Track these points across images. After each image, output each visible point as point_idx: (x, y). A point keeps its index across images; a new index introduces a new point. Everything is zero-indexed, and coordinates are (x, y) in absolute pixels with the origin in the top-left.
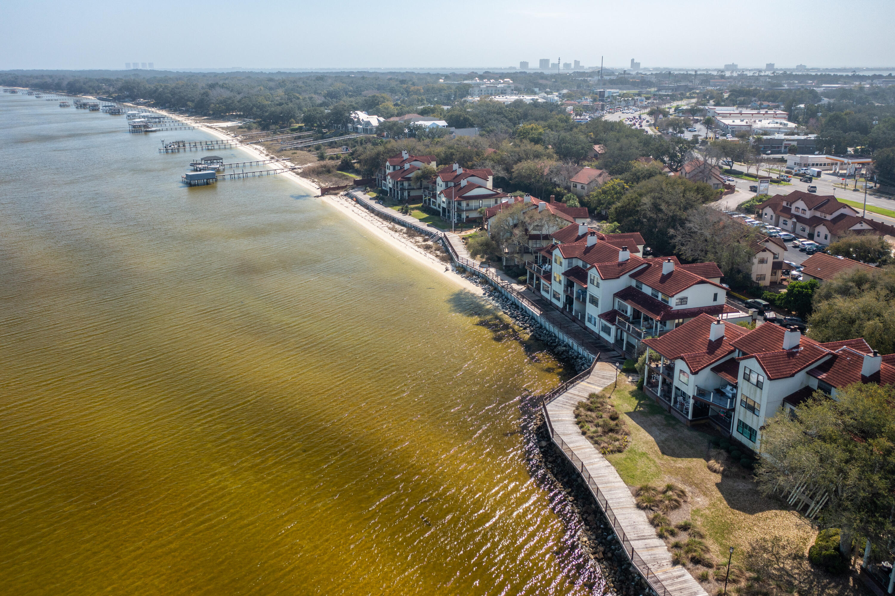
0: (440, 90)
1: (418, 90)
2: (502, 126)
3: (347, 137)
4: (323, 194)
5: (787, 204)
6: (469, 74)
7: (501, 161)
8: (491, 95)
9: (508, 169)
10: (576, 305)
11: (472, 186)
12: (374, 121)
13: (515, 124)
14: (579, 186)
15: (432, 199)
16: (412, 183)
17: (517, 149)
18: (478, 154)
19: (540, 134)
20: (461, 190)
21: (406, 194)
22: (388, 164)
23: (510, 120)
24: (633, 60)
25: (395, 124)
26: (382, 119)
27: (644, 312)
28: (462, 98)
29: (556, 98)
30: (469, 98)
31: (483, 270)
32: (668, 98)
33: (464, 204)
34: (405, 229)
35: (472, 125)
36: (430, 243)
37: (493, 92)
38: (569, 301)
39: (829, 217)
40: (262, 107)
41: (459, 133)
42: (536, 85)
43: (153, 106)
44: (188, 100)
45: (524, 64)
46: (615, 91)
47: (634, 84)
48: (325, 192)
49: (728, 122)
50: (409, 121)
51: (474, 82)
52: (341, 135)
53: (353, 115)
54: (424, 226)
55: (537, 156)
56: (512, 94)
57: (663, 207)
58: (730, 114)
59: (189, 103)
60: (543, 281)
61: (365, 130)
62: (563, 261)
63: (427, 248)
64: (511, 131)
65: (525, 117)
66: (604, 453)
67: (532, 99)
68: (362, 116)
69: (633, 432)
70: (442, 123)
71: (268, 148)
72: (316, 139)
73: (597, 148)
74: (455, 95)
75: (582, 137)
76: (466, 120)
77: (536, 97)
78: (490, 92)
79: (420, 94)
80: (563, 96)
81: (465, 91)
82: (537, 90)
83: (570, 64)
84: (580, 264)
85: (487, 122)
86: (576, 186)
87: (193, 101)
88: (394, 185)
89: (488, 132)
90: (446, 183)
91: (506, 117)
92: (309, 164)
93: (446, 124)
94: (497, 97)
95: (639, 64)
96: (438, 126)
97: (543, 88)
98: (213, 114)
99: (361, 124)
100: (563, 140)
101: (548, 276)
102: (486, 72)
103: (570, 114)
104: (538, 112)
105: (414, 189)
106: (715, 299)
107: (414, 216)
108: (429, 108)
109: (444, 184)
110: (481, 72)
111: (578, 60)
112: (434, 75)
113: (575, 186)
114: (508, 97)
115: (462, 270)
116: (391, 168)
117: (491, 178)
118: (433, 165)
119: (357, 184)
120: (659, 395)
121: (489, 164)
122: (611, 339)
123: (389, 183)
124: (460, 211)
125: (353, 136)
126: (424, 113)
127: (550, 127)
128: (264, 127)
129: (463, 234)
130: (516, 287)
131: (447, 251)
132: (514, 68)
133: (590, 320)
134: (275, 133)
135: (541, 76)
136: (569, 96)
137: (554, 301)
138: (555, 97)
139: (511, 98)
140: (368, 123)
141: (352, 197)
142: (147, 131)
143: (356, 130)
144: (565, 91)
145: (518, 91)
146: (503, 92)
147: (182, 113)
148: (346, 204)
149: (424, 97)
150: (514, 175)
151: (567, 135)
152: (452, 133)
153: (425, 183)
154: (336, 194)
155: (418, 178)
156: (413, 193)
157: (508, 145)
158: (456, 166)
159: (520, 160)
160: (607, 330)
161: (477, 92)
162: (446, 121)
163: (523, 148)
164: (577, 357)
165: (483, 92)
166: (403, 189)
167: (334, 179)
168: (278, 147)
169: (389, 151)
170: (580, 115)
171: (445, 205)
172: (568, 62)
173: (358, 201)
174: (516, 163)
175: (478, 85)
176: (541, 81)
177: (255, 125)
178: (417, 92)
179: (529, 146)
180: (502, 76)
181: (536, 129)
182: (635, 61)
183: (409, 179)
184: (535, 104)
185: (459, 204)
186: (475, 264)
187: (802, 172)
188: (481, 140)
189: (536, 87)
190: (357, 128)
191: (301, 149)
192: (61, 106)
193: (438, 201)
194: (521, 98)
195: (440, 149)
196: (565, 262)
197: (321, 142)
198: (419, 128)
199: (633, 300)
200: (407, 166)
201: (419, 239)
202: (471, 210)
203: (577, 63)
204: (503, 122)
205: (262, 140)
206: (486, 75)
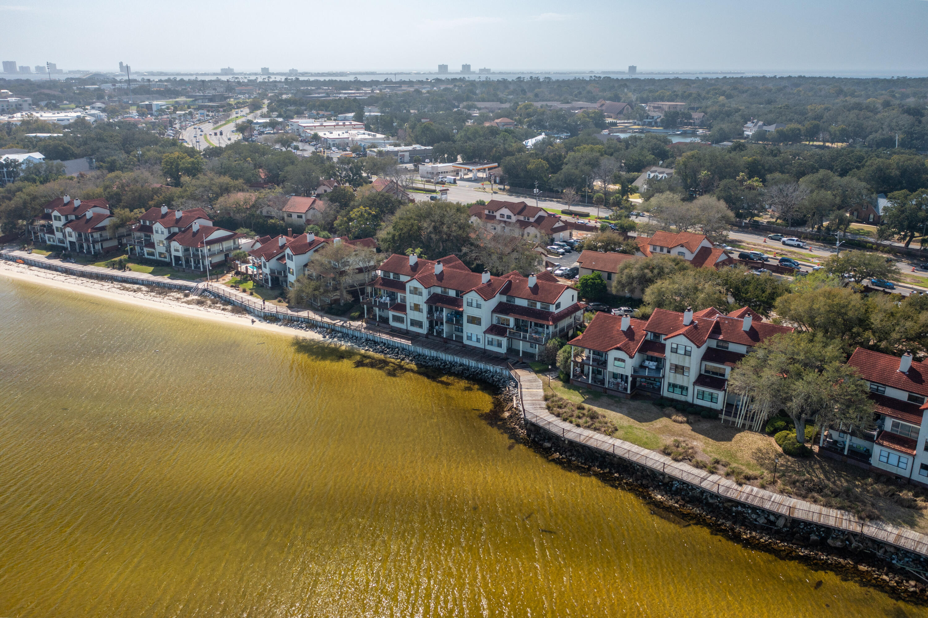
5: (489, 212)
10: (447, 328)
14: (294, 216)
16: (106, 233)
22: (56, 213)
24: (121, 64)
31: (299, 314)
33: (205, 250)
34: (144, 288)
36: (196, 297)
38: (436, 325)
39: (532, 220)
47: (161, 94)
54: (165, 280)
58: (315, 127)
60: (391, 313)
63: (198, 303)
66: (610, 435)
69: (606, 414)
70: (37, 156)
73: (262, 173)
77: (79, 114)
82: (55, 103)
86: (291, 216)
90: (169, 229)
93: (43, 157)
96: (34, 159)
105: (107, 240)
107: (138, 271)
115: (271, 318)
120: (590, 382)
122: (504, 351)
124: (202, 258)
129: (223, 280)
130: (354, 324)
131: (229, 302)
133: (470, 338)
137: (414, 329)
141: (11, 259)
144: (99, 105)
145: (37, 105)
155: (116, 227)
160: (497, 343)
162: (41, 153)
164: (482, 372)
173: (28, 263)
186: (281, 309)
187: (440, 180)
196: (425, 292)
198: (15, 164)
199: (514, 313)
200: (88, 214)
201: (177, 295)
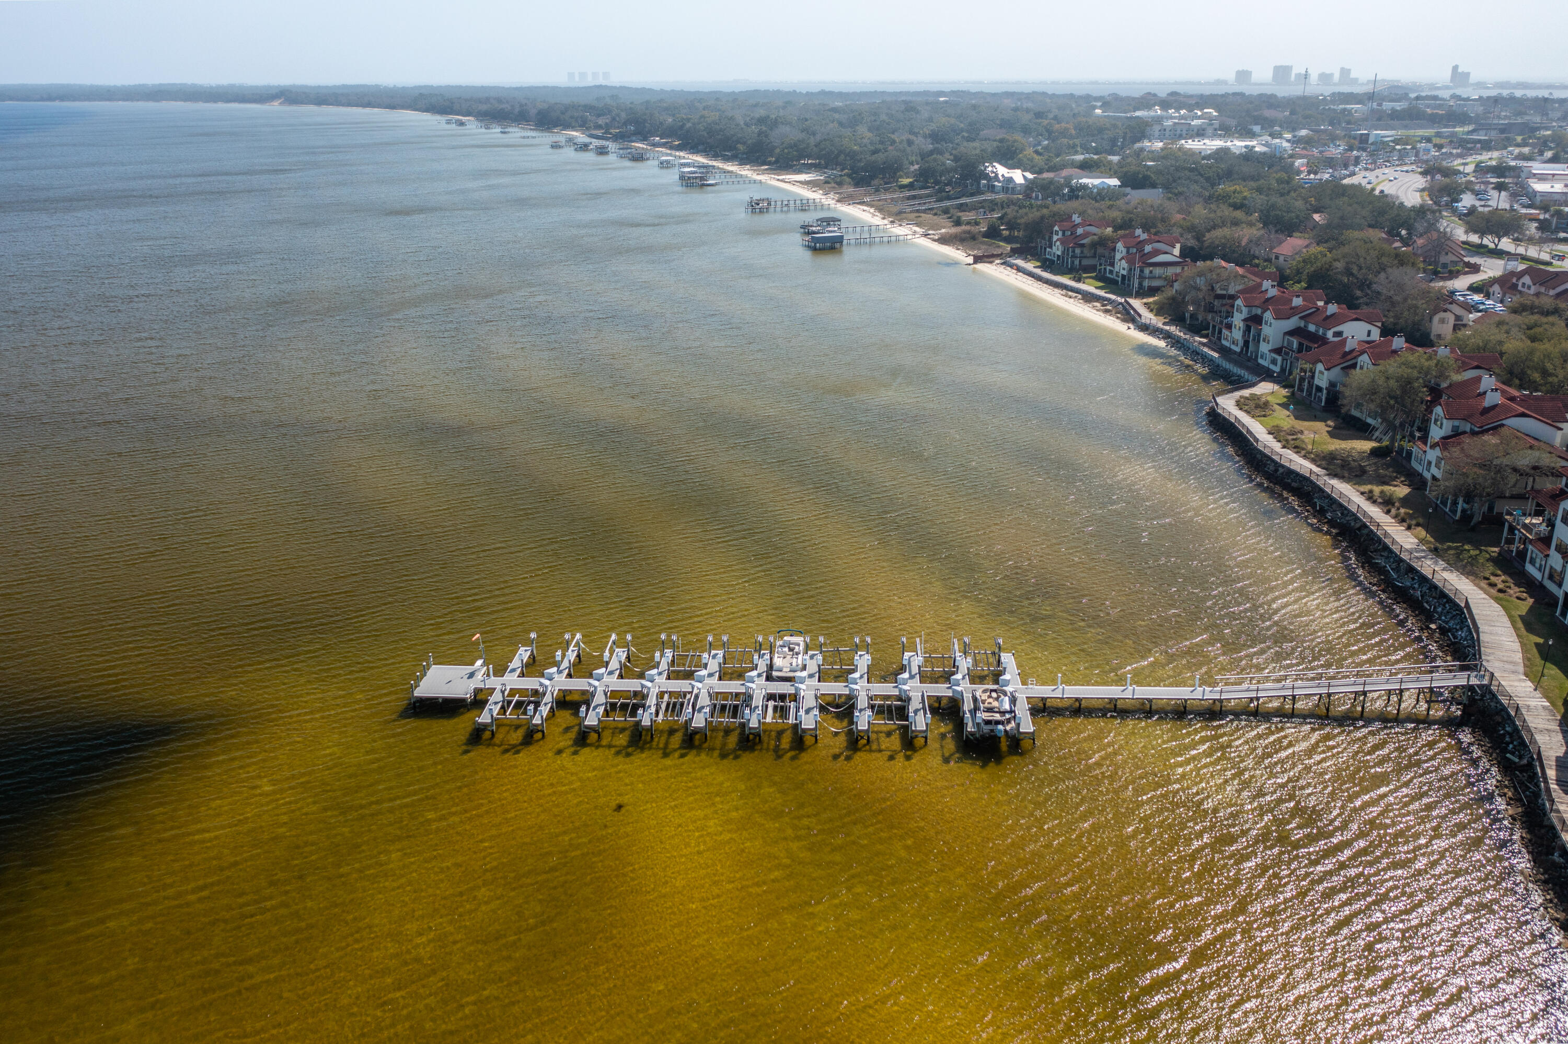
0: (1101, 130)
1: (1067, 129)
2: (1195, 187)
3: (982, 198)
4: (975, 262)
5: (1516, 280)
6: (1142, 98)
7: (1192, 228)
8: (1181, 137)
9: (1199, 237)
10: (1251, 347)
11: (1157, 252)
12: (1018, 177)
13: (1213, 185)
14: (1281, 258)
15: (1108, 268)
16: (1086, 251)
17: (1212, 215)
18: (1163, 220)
19: (1245, 198)
20: (1145, 257)
21: (1077, 262)
22: (1056, 228)
23: (1208, 179)
24: (1458, 67)
25: (1051, 182)
26: (1030, 176)
27: (1306, 343)
28: (1134, 142)
29: (1286, 145)
30: (1147, 144)
31: (1167, 328)
32: (1479, 146)
33: (1147, 271)
34: (1080, 296)
35: (1154, 186)
36: (1109, 307)
37: (1184, 132)
38: (1246, 343)
39: (1552, 293)
40: (852, 155)
41: (1136, 196)
42: (1257, 120)
43: (679, 148)
44: (738, 142)
45: (1243, 75)
46: (1387, 134)
47: (1434, 120)
48: (977, 260)
49: (1539, 187)
50: (1068, 180)
51: (1152, 113)
52: (972, 195)
53: (990, 169)
54: (1101, 293)
55: (1236, 223)
56: (1214, 136)
57: (1355, 270)
58: (1554, 175)
59: (740, 147)
60: (1224, 331)
61: (1005, 189)
62: (1244, 309)
63: (1106, 311)
64: (1207, 194)
65: (1229, 175)
67: (1246, 147)
68: (1002, 170)
70: (1114, 182)
71: (880, 210)
72: (940, 200)
73: (1316, 217)
74: (1124, 138)
75: (1299, 204)
76: (1146, 178)
77: (1254, 143)
78: (1178, 132)
79: (1071, 137)
80: (1296, 141)
81: (1140, 130)
82: (1257, 129)
83: (1332, 75)
84: (1259, 311)
85: (1174, 181)
87: (744, 143)
88: (1063, 252)
89: (1176, 195)
90: (1128, 249)
91: (1202, 175)
92: (943, 231)
93: (1120, 183)
94: (1190, 141)
95: (1468, 74)
96: (1109, 186)
97: (1268, 125)
98: (776, 162)
99: (999, 181)
100: (1273, 207)
101: (1229, 327)
102: (1173, 94)
103: (1299, 172)
104: (1247, 169)
105: (1086, 257)
106: (1369, 335)
107: (1089, 284)
108: (1092, 160)
109: (1124, 250)
110: (1163, 94)
111: (1347, 67)
112: (1080, 97)
113: (1277, 258)
114: (1206, 141)
115: (1144, 328)
116: (1060, 233)
117: (1178, 246)
118: (1109, 230)
119: (1015, 252)
120: (1303, 392)
121: (1176, 231)
122: (1277, 369)
123: (1057, 249)
124: (1142, 278)
125: (989, 196)
126: (1087, 167)
127: (1259, 190)
128: (859, 182)
129: (1145, 300)
130: (1197, 339)
131: (1129, 313)
132: (1225, 82)
133: (1262, 357)
134: (877, 190)
135: (1269, 101)
136: (1307, 142)
137: (1233, 347)
138: (1284, 144)
139: (1212, 144)
140: (1010, 180)
141: (1011, 266)
142: (703, 185)
143: (992, 188)
144: (1303, 132)
145: (1226, 131)
146: (1200, 133)
147: (726, 159)
148: (1006, 272)
149: (1077, 141)
150: (1206, 244)
151: (1280, 201)
152: (1126, 195)
153: (1100, 250)
154: (991, 262)
155: (1094, 245)
156: (1085, 262)
157: (1200, 212)
158: (1138, 232)
159: (1214, 227)
160: (1274, 362)
161: (1157, 133)
162: (1118, 178)
163: (1219, 214)
165: (1167, 133)
166: (1074, 257)
167: (984, 247)
168: (895, 209)
169: (1054, 215)
170: (1316, 173)
171: (1125, 273)
172: (1328, 72)
173: (1019, 269)
174: (1209, 231)
175: (1159, 120)
176: (1268, 113)
177: (847, 179)
178: (1064, 133)
179: (1226, 211)
180: (1203, 101)
181: (1241, 192)
182: (1460, 70)
183: (1083, 246)
184: (1249, 156)
185: (1142, 271)
186: (1157, 322)
188: (1167, 204)
189: (1256, 124)
190: (994, 186)
191: (925, 211)
192: (552, 147)
193: (1117, 269)
194: (1229, 144)
195: (1115, 214)
196: (1245, 310)
197: (948, 203)
198: (1084, 187)
199: (1299, 336)
200: (1080, 231)
201: (1098, 304)
202: (1155, 278)
203: (1345, 72)
204: (1196, 182)
205: (867, 199)
206: (1173, 100)
